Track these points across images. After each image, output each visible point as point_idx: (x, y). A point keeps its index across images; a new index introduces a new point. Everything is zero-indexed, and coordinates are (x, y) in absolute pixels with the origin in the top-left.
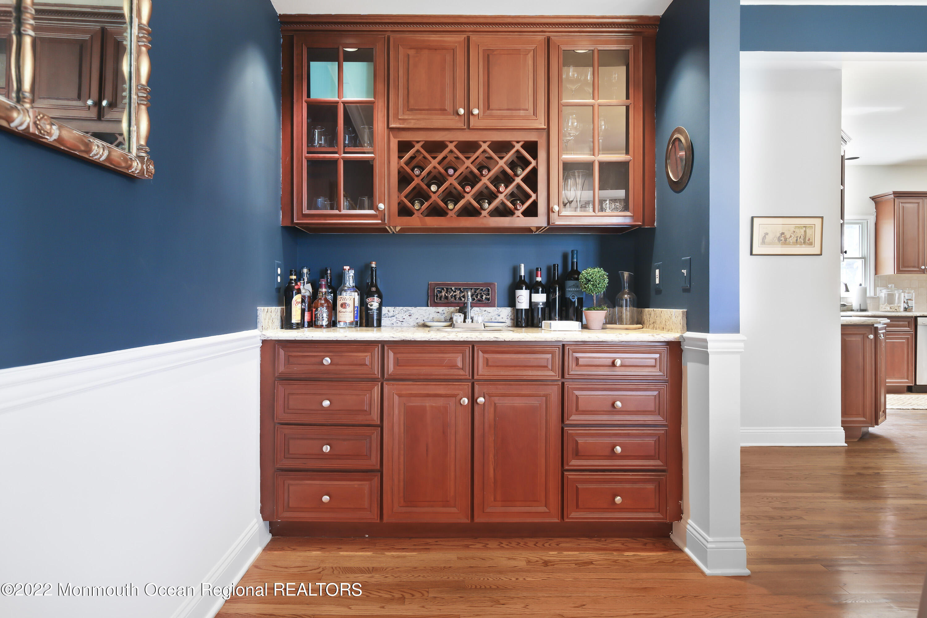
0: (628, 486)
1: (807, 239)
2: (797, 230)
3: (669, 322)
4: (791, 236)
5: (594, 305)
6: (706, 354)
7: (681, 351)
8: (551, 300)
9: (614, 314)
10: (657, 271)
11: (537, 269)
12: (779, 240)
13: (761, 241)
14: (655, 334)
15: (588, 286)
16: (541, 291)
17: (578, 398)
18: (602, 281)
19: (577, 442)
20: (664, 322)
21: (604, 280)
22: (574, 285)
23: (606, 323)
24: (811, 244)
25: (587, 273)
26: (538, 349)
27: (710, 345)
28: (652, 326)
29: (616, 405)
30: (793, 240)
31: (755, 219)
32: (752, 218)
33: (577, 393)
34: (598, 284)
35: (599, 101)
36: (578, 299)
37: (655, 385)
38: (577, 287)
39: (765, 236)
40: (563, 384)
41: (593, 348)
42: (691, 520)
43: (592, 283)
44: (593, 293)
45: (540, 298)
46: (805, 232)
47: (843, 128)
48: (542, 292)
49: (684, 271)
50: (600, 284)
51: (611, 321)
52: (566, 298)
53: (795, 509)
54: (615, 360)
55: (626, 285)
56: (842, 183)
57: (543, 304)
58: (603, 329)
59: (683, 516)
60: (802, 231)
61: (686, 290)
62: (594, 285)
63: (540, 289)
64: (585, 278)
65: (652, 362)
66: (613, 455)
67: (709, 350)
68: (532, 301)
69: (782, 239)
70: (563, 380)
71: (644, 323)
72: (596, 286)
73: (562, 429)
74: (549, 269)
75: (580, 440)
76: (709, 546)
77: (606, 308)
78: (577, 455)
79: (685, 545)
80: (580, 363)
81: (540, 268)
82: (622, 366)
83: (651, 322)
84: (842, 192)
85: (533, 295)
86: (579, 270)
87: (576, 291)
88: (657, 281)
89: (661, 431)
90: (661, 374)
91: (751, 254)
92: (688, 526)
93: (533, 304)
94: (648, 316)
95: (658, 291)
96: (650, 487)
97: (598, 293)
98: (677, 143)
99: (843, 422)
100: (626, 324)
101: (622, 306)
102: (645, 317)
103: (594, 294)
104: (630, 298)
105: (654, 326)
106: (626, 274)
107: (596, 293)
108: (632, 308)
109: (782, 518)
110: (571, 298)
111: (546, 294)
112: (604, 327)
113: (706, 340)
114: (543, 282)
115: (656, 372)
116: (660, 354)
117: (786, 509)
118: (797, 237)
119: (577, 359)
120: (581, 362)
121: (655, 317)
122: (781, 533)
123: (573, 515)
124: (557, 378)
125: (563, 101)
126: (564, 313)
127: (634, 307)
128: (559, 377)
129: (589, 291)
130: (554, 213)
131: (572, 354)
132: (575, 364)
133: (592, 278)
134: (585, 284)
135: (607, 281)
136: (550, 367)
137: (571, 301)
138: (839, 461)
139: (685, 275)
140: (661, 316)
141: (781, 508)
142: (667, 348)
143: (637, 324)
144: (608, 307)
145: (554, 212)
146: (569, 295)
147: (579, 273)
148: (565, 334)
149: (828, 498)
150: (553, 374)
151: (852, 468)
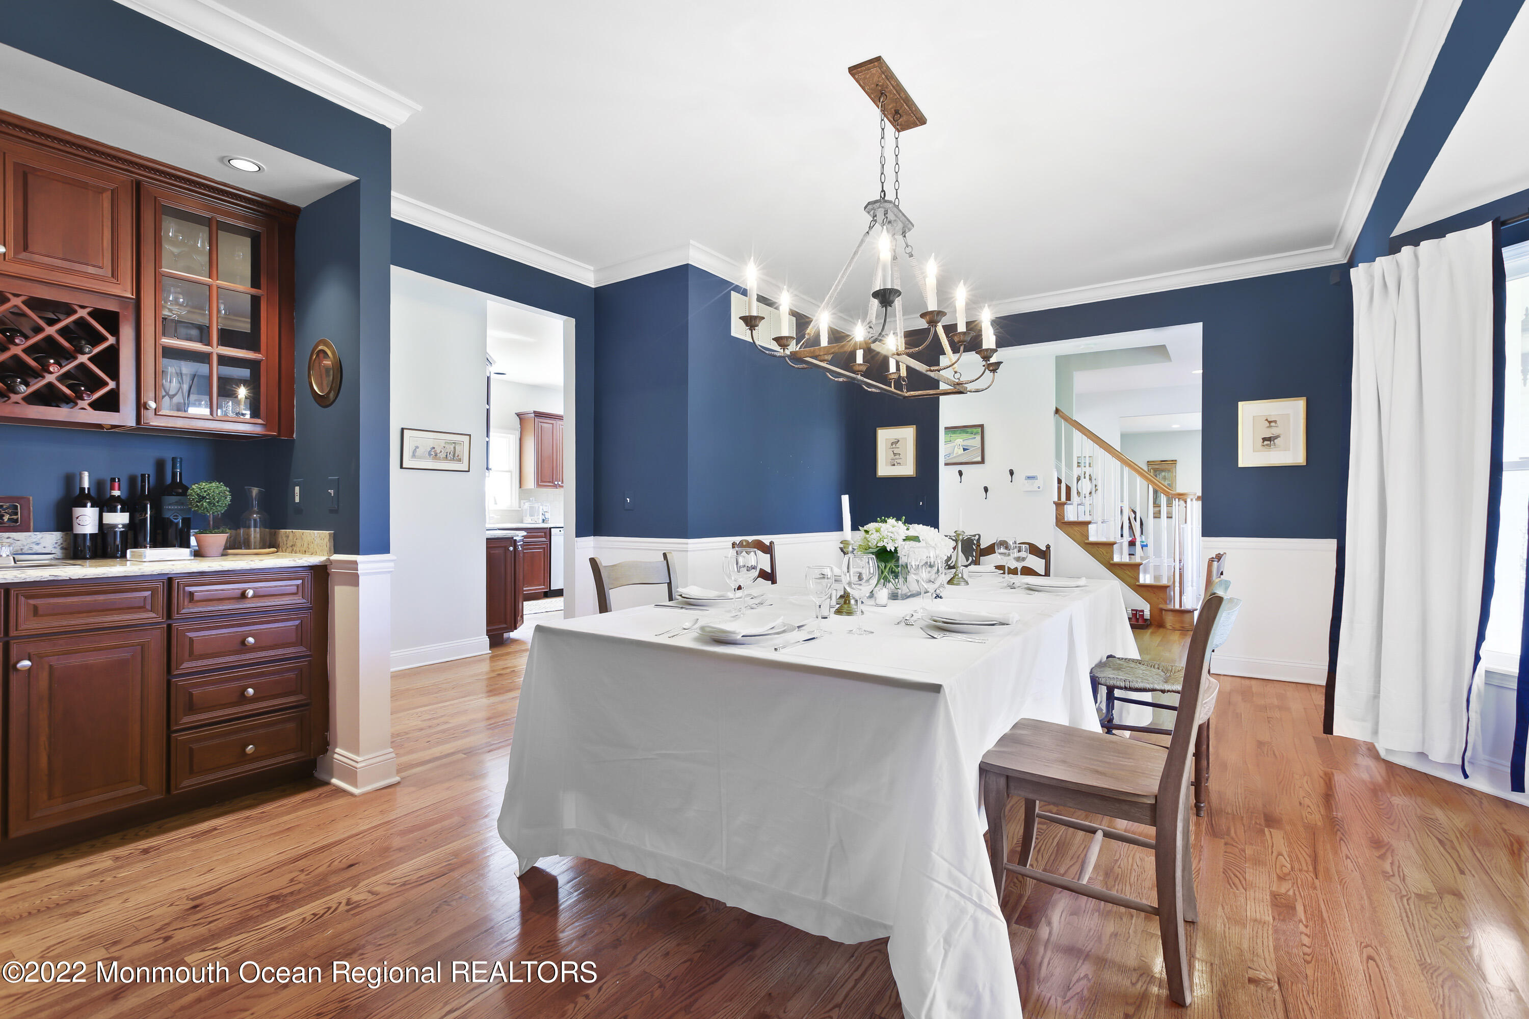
0: (261, 731)
1: (456, 455)
2: (446, 446)
3: (312, 545)
4: (441, 452)
5: (210, 527)
6: (357, 576)
7: (328, 574)
8: (137, 521)
9: (238, 535)
10: (297, 489)
11: (113, 480)
12: (430, 454)
13: (411, 454)
14: (296, 559)
15: (202, 504)
16: (121, 508)
17: (193, 640)
18: (223, 498)
19: (191, 694)
20: (306, 545)
21: (226, 498)
22: (176, 502)
23: (226, 548)
24: (460, 460)
25: (200, 489)
26: (128, 586)
27: (360, 566)
28: (291, 549)
29: (248, 642)
30: (443, 455)
31: (405, 431)
32: (403, 429)
33: (190, 635)
34: (218, 502)
35: (218, 282)
36: (183, 520)
37: (297, 614)
38: (182, 504)
39: (415, 449)
40: (169, 627)
41: (214, 580)
42: (341, 749)
43: (207, 501)
44: (209, 512)
45: (119, 519)
46: (455, 448)
47: (488, 351)
48: (122, 511)
49: (331, 491)
50: (220, 503)
51: (234, 545)
52: (164, 518)
53: (442, 716)
54: (245, 591)
55: (255, 503)
56: (488, 403)
57: (124, 526)
58: (223, 555)
59: (329, 748)
60: (452, 447)
61: (334, 511)
62: (211, 504)
63: (119, 507)
64: (198, 495)
65: (294, 589)
66: (243, 699)
67: (359, 572)
68: (104, 522)
69: (433, 453)
70: (170, 622)
71: (279, 545)
72: (214, 504)
73: (169, 683)
74: (132, 480)
75: (196, 692)
76: (358, 766)
77: (228, 531)
78: (191, 707)
79: (332, 777)
80: (196, 598)
81: (118, 479)
82: (254, 596)
83: (290, 544)
84: (488, 411)
85: (104, 514)
86: (184, 482)
87: (181, 510)
88: (297, 500)
89: (303, 663)
90: (304, 601)
91: (401, 467)
92: (336, 756)
93: (105, 527)
94: (285, 539)
95: (298, 509)
96: (291, 726)
97: (216, 513)
98: (321, 355)
99: (488, 631)
100: (255, 549)
101: (249, 527)
102: (280, 539)
103: (210, 514)
104: (260, 518)
105: (293, 549)
106: (255, 491)
107: (213, 513)
108: (263, 529)
109: (430, 727)
110: (172, 518)
111: (128, 514)
112: (225, 553)
113: (356, 561)
114: (123, 497)
115: (298, 600)
116: (303, 579)
117: (434, 718)
118: (447, 453)
119: (191, 594)
120: (197, 596)
121: (295, 539)
122: (428, 740)
123: (186, 783)
124: (160, 620)
125: (163, 269)
126: (160, 538)
127: (265, 527)
128: (163, 619)
129: (204, 509)
130: (148, 411)
131: (184, 589)
132: (188, 600)
133: (208, 494)
134: (197, 502)
135: (229, 498)
136: (149, 607)
137: (171, 522)
138: (485, 667)
139: (332, 495)
140: (302, 539)
141: (430, 719)
142: (311, 573)
143: (269, 548)
144: (230, 529)
145: (148, 409)
146: (167, 515)
147: (186, 489)
148: (173, 565)
149: (472, 700)
150: (154, 615)
151: (493, 671)
